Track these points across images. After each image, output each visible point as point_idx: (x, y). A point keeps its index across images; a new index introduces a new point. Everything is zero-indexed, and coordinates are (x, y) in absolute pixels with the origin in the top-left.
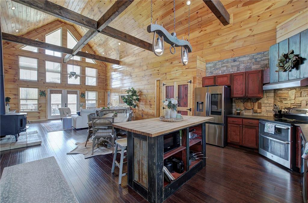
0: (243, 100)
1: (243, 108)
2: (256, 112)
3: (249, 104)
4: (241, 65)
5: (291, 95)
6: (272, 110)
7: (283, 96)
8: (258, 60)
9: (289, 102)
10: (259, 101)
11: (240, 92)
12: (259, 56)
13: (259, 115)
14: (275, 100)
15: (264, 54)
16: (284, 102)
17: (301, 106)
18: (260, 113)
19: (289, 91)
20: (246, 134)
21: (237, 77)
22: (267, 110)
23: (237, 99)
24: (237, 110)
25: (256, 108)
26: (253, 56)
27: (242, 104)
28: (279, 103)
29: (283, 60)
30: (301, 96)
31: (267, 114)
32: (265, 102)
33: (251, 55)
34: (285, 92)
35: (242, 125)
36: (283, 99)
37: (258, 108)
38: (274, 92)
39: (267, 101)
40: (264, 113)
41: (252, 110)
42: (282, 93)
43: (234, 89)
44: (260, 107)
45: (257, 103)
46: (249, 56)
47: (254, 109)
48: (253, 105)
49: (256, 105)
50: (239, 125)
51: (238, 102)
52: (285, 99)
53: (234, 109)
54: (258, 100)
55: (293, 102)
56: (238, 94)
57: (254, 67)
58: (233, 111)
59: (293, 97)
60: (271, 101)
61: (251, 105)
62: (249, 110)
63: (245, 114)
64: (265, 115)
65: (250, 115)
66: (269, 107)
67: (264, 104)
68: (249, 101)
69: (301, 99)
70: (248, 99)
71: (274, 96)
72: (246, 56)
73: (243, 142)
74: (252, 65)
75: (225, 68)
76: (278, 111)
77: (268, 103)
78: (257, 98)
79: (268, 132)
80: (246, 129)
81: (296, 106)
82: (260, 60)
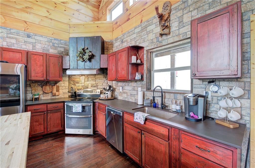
0: (40, 84)
1: (41, 93)
2: (55, 95)
3: (48, 88)
4: (38, 44)
5: (82, 80)
6: (67, 92)
7: (76, 80)
8: (56, 45)
9: (80, 85)
10: (57, 85)
11: (40, 74)
12: (57, 42)
13: (57, 97)
14: (69, 83)
15: (61, 42)
16: (77, 85)
17: (88, 87)
18: (58, 95)
19: (80, 77)
20: (51, 120)
21: (36, 57)
22: (64, 92)
23: (33, 83)
24: (35, 95)
25: (55, 91)
26: (51, 40)
27: (40, 88)
28: (73, 85)
29: (82, 52)
30: (88, 81)
31: (64, 96)
32: (62, 85)
33: (48, 38)
34: (78, 77)
35: (47, 111)
36: (76, 83)
37: (57, 91)
38: (69, 77)
39: (64, 84)
40: (61, 95)
41: (50, 94)
42: (75, 78)
43: (32, 70)
44: (58, 90)
45: (55, 86)
46: (47, 38)
47: (53, 92)
48: (51, 89)
49: (55, 88)
50: (43, 112)
51: (34, 86)
52: (78, 83)
53: (29, 95)
54: (56, 83)
55: (83, 85)
56: (37, 76)
57: (52, 51)
58: (28, 97)
59: (83, 81)
60: (67, 84)
61: (50, 88)
62: (48, 94)
63: (43, 98)
64: (62, 97)
65: (49, 98)
66: (65, 90)
67: (61, 87)
68: (48, 84)
69: (88, 83)
70: (47, 83)
71: (69, 80)
72: (43, 36)
73: (48, 130)
74: (50, 48)
75: (14, 41)
76: (74, 92)
77: (64, 86)
78: (55, 81)
79: (76, 112)
80: (51, 114)
81: (85, 88)
82: (58, 46)
